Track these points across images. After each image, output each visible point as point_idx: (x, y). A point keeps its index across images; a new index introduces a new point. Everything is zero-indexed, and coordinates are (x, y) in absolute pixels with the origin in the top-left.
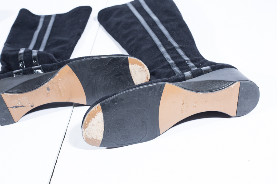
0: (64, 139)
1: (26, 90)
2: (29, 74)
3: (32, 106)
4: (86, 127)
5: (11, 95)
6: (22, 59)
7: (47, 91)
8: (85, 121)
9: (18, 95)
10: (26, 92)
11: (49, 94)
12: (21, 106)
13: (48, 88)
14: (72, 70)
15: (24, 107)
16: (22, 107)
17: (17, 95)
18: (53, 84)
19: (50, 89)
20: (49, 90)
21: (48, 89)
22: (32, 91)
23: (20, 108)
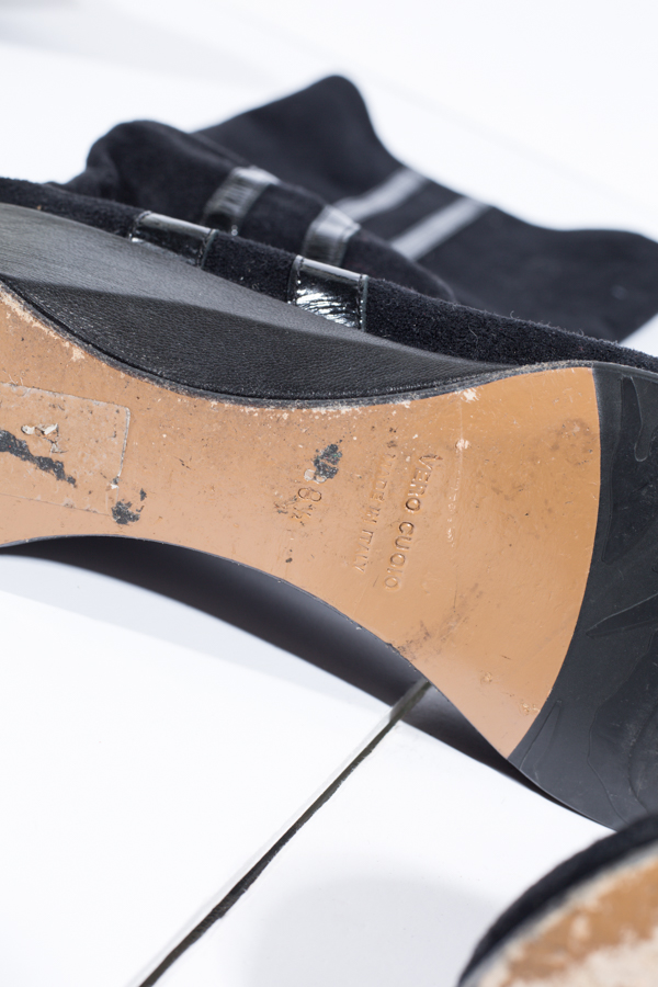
0: (218, 926)
1: (155, 364)
2: (248, 283)
3: (122, 514)
4: (545, 972)
5: (29, 327)
6: (237, 210)
7: (312, 471)
8: (576, 914)
9: (79, 364)
10: (154, 376)
11: (303, 503)
12: (46, 464)
13: (334, 448)
14: (596, 430)
15: (63, 484)
16: (49, 477)
17: (78, 353)
18: (392, 444)
19: (340, 466)
20: (331, 474)
21: (327, 463)
22: (197, 400)
23: (30, 467)
